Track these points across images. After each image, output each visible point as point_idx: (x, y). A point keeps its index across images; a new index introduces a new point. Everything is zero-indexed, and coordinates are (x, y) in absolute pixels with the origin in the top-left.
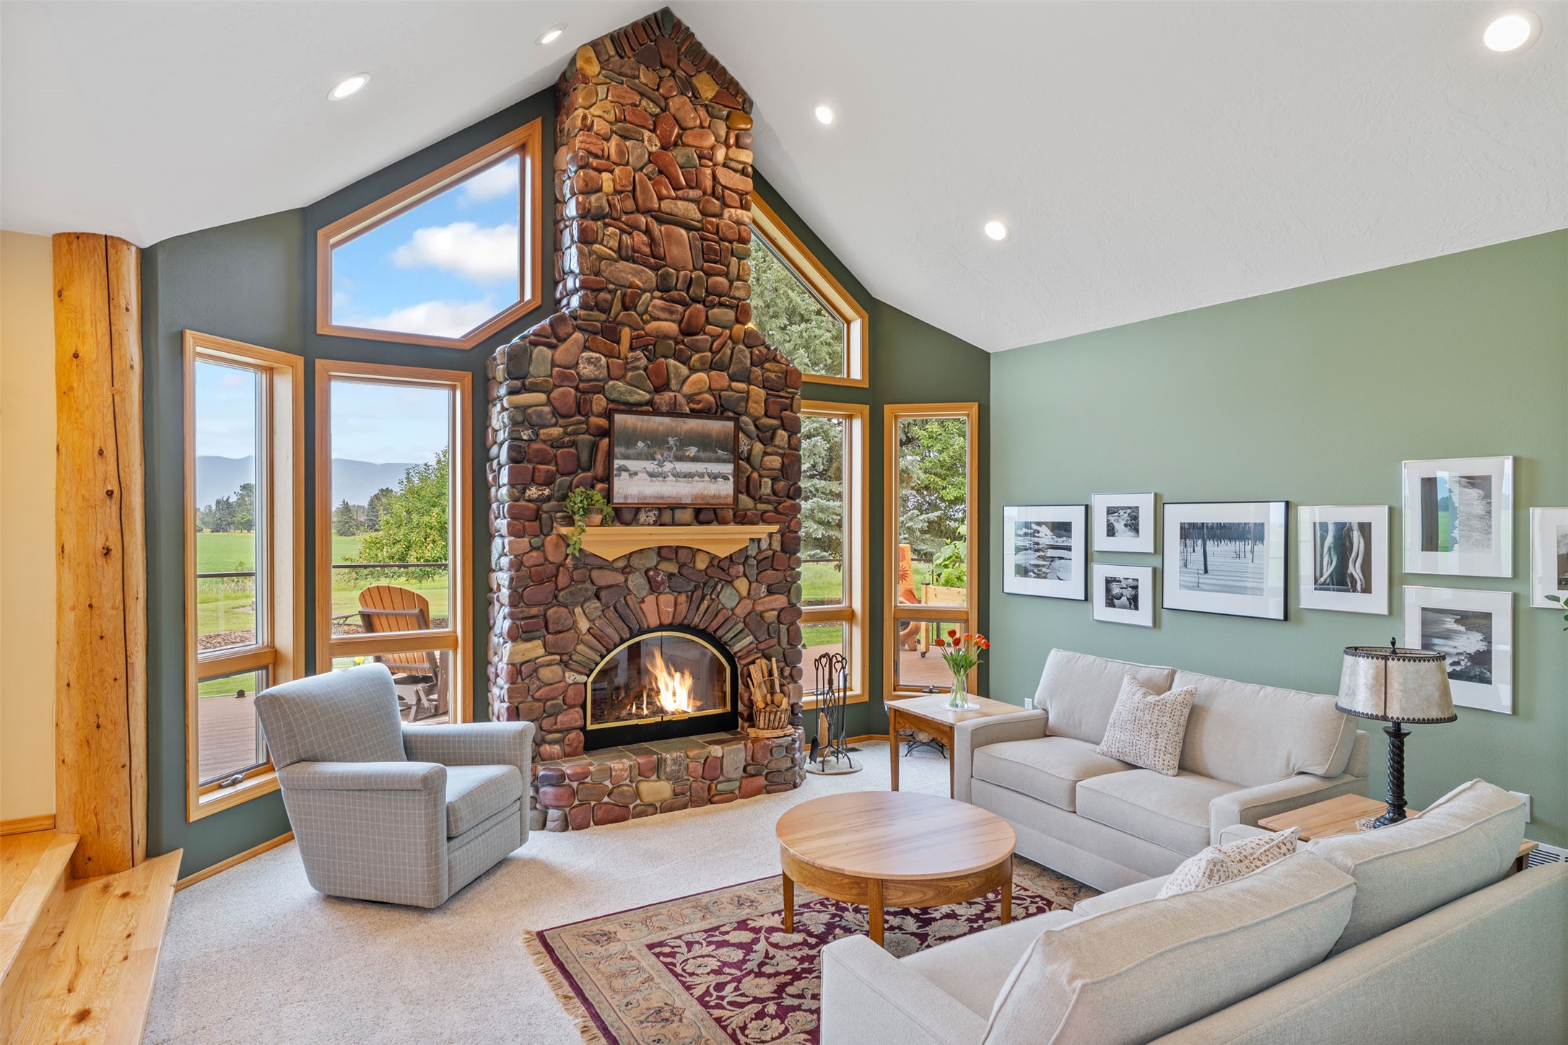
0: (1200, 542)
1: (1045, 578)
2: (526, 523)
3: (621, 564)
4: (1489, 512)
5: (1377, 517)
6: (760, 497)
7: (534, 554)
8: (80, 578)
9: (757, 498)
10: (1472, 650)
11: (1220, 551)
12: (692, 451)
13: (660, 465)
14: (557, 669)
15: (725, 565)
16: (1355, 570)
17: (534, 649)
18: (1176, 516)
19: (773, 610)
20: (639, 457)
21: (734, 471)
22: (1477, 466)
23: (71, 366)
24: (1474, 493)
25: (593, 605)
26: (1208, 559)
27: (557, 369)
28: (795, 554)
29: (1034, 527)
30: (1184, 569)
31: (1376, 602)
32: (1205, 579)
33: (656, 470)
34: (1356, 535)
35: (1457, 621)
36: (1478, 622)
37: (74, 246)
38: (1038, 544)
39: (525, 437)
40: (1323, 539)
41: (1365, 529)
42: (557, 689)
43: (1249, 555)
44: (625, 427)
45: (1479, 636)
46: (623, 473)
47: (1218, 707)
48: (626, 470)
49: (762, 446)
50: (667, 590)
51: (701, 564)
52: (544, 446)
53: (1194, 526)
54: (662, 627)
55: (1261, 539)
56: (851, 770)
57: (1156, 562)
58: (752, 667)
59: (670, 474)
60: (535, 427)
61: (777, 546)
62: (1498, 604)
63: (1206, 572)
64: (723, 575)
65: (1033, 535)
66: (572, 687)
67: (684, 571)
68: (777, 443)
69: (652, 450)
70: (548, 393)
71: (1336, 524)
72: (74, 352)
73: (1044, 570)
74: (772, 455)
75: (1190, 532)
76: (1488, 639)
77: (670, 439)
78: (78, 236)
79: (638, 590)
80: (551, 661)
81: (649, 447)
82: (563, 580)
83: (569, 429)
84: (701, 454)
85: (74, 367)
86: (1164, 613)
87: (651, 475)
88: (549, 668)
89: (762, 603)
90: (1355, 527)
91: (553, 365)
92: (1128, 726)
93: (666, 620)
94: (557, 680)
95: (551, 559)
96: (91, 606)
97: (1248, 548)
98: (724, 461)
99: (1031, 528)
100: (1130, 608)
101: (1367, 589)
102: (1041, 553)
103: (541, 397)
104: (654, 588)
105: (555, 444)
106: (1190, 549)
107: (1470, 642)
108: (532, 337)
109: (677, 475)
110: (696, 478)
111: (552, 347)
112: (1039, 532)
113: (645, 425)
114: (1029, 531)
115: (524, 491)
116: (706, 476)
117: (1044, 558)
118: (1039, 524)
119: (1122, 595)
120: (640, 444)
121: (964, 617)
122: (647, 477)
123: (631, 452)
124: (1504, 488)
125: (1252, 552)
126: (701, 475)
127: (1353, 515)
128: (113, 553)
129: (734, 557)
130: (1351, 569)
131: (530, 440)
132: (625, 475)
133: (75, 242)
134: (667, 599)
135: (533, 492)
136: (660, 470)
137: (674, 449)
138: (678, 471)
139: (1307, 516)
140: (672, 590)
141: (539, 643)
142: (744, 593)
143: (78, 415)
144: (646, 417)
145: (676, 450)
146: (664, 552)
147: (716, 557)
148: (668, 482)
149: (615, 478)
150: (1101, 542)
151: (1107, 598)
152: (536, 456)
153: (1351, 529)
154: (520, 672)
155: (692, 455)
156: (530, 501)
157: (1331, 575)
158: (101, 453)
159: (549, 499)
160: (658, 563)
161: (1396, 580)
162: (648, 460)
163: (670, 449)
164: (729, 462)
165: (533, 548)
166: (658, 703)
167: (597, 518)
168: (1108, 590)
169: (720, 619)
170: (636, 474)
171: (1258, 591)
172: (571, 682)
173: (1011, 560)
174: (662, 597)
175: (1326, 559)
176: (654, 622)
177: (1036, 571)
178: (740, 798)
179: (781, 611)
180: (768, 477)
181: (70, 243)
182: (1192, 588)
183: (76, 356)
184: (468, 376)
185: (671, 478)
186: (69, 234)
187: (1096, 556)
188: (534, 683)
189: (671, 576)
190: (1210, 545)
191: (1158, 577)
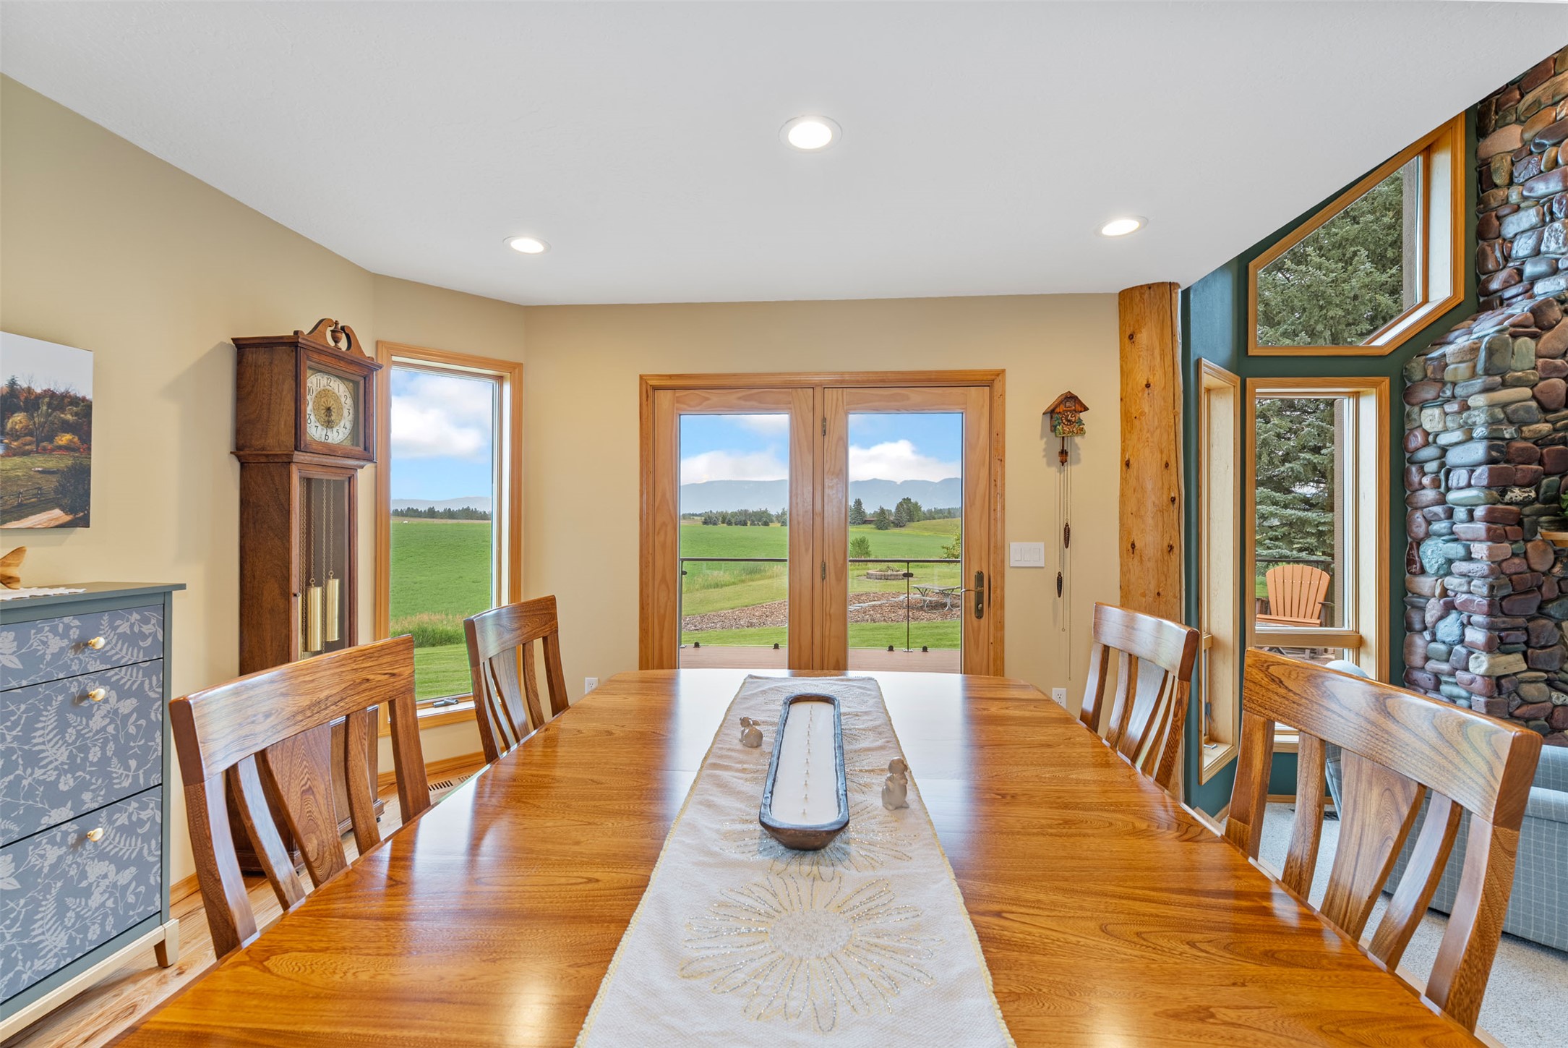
2: (1508, 528)
7: (1516, 561)
8: (1151, 570)
14: (1543, 686)
17: (1514, 663)
23: (1143, 395)
27: (1541, 360)
37: (1146, 296)
39: (1507, 436)
42: (1544, 709)
52: (1530, 445)
60: (1520, 424)
66: (1560, 708)
70: (1532, 387)
72: (1146, 383)
78: (1149, 287)
80: (1537, 677)
82: (1549, 590)
83: (1559, 424)
85: (1146, 395)
88: (1533, 685)
91: (1538, 356)
94: (1543, 700)
95: (1536, 567)
96: (1159, 594)
103: (1527, 392)
105: (1540, 441)
108: (1512, 329)
111: (1534, 336)
115: (1503, 493)
128: (1176, 550)
131: (1512, 439)
133: (1147, 292)
135: (1516, 494)
141: (1519, 656)
143: (1149, 435)
152: (1520, 456)
154: (1499, 686)
156: (1510, 503)
158: (1167, 465)
159: (1532, 502)
165: (1514, 555)
172: (1559, 703)
181: (1142, 294)
183: (1148, 386)
184: (1386, 383)
186: (1141, 286)
188: (1514, 700)
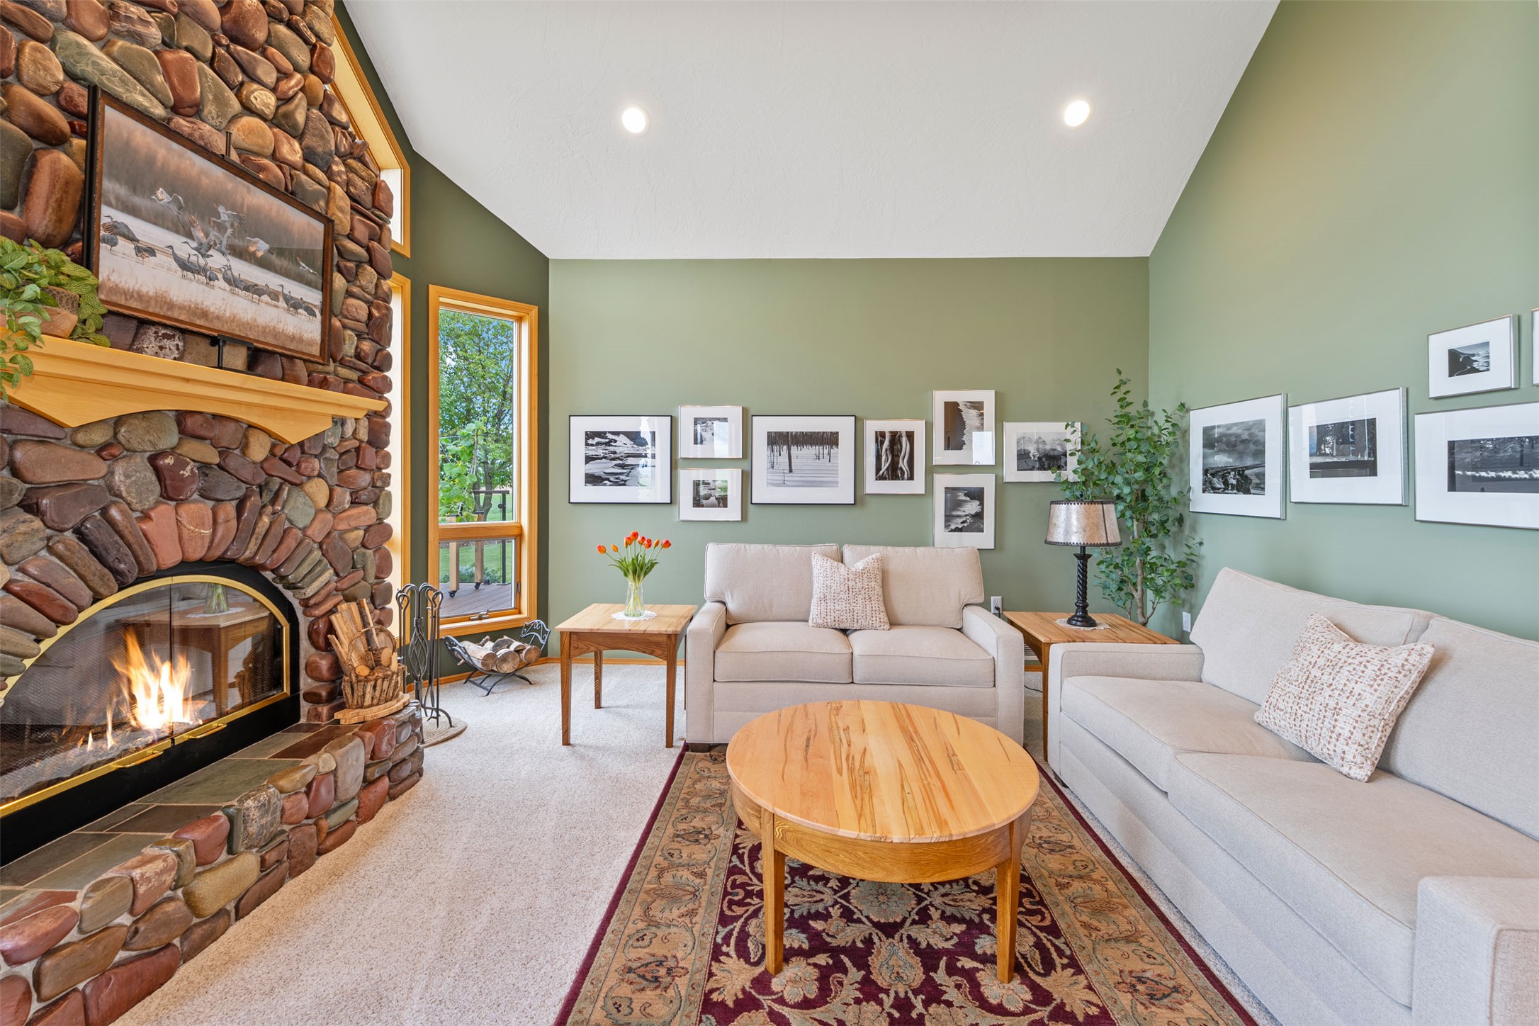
0: (785, 447)
1: (624, 485)
3: (99, 437)
4: (982, 424)
5: (918, 427)
6: (342, 358)
9: (339, 358)
10: (973, 513)
11: (803, 455)
12: (260, 247)
13: (203, 250)
15: (295, 456)
16: (903, 465)
18: (762, 427)
19: (357, 528)
20: (157, 219)
21: (324, 303)
22: (975, 395)
24: (974, 412)
25: (22, 528)
26: (793, 461)
28: (383, 449)
29: (610, 436)
30: (771, 470)
31: (917, 486)
32: (789, 477)
33: (193, 259)
34: (904, 440)
35: (965, 495)
36: (977, 495)
38: (615, 453)
40: (882, 443)
41: (910, 436)
43: (827, 457)
44: (127, 144)
45: (977, 503)
46: (121, 241)
47: (893, 567)
48: (131, 238)
49: (344, 281)
50: (196, 496)
51: (259, 450)
53: (780, 434)
54: (186, 567)
55: (837, 444)
56: (452, 731)
57: (746, 466)
58: (333, 618)
59: (220, 276)
61: (363, 434)
62: (987, 482)
63: (791, 471)
64: (290, 473)
65: (608, 444)
67: (232, 463)
68: (363, 283)
69: (186, 217)
71: (891, 432)
73: (622, 477)
74: (358, 298)
75: (776, 440)
76: (982, 504)
77: (221, 209)
79: (139, 494)
81: (180, 208)
84: (273, 257)
86: (751, 507)
87: (185, 266)
89: (349, 517)
90: (904, 434)
92: (841, 596)
93: (196, 553)
97: (826, 451)
98: (309, 284)
99: (606, 438)
100: (719, 506)
101: (911, 478)
102: (619, 462)
104: (170, 490)
106: (776, 454)
107: (972, 507)
109: (233, 282)
110: (265, 298)
112: (616, 441)
113: (174, 162)
114: (604, 441)
116: (281, 299)
117: (622, 466)
118: (617, 433)
119: (711, 495)
120: (161, 194)
121: (516, 532)
122: (175, 265)
123: (138, 201)
124: (989, 410)
125: (829, 454)
126: (274, 296)
127: (901, 426)
129: (307, 445)
130: (901, 464)
132: (123, 245)
134: (196, 511)
136: (202, 261)
137: (229, 231)
138: (236, 274)
139: (871, 427)
140: (204, 495)
142: (322, 502)
144: (175, 146)
145: (233, 234)
146: (190, 422)
147: (283, 441)
148: (217, 289)
149: (104, 247)
150: (687, 449)
151: (694, 499)
153: (901, 436)
155: (260, 254)
157: (887, 469)
160: (179, 444)
161: (931, 470)
162: (177, 232)
163: (221, 228)
164: (316, 288)
166: (133, 723)
167: (68, 320)
168: (696, 492)
169: (290, 543)
170: (151, 252)
171: (833, 484)
173: (579, 469)
174: (185, 510)
175: (884, 458)
176: (171, 556)
177: (612, 479)
178: (360, 823)
179: (367, 529)
180: (353, 330)
182: (778, 485)
185: (221, 283)
187: (680, 463)
189: (204, 467)
190: (794, 449)
191: (747, 478)
